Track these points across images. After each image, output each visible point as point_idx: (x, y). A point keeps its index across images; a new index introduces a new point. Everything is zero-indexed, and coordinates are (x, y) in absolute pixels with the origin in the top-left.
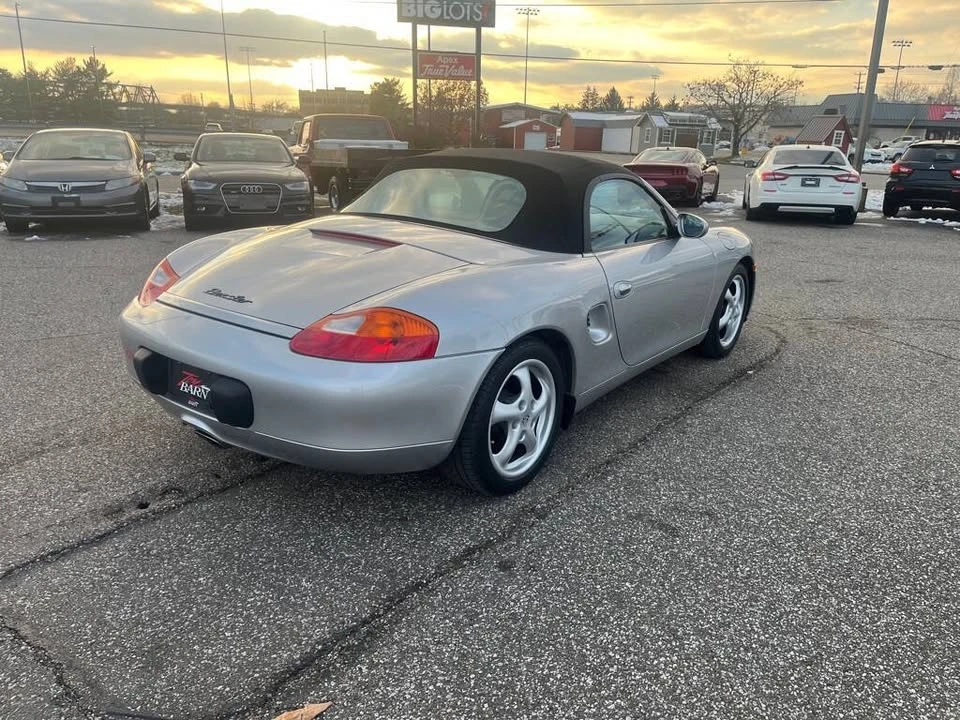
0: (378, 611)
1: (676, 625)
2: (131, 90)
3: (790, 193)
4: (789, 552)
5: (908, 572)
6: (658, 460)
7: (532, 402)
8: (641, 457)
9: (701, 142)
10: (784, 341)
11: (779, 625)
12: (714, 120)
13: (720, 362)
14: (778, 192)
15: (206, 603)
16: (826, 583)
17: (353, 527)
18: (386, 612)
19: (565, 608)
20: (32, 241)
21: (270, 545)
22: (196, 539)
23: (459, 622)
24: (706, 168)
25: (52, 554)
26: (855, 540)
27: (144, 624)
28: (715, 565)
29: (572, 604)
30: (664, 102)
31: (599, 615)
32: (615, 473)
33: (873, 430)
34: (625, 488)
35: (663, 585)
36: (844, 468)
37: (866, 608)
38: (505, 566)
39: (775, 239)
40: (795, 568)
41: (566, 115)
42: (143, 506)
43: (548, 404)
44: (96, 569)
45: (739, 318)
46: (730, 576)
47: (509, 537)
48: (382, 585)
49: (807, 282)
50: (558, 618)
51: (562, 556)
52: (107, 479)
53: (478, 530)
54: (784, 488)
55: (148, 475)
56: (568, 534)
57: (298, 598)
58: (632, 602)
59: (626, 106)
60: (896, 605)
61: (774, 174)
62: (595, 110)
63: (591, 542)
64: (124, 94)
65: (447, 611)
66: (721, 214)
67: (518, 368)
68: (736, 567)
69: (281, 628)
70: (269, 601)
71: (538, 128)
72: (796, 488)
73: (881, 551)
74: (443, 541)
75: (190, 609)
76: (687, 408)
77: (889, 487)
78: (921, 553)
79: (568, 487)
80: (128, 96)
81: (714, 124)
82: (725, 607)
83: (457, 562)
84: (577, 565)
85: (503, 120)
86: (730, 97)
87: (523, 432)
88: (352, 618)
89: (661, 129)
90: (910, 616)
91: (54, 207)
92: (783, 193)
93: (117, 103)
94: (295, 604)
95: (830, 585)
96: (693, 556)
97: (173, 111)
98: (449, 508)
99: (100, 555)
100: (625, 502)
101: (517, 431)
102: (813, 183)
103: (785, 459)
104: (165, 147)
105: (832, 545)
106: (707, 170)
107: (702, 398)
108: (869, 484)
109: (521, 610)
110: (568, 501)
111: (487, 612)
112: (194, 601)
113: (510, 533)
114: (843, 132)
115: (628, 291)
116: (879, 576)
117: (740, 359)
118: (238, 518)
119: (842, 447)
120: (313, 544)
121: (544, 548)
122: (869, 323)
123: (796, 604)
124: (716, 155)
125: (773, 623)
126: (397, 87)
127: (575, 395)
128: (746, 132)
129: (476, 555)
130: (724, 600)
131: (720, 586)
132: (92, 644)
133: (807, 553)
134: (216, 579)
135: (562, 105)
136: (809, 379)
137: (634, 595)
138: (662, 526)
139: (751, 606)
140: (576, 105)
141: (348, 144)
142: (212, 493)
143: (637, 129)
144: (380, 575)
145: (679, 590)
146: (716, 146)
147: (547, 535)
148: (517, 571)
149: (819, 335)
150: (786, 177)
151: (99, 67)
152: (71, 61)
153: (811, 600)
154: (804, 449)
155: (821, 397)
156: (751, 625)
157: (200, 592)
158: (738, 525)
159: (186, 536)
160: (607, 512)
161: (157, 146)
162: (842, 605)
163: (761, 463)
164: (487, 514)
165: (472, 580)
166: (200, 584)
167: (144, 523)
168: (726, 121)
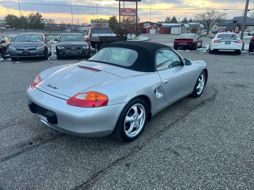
0: (89, 179)
1: (175, 186)
2: (48, 21)
3: (222, 46)
4: (212, 162)
5: (247, 169)
6: (176, 131)
7: (138, 116)
8: (171, 130)
9: (198, 31)
10: (217, 92)
11: (207, 187)
12: (202, 25)
13: (197, 99)
14: (218, 46)
15: (42, 176)
16: (222, 173)
17: (86, 152)
18: (91, 180)
19: (143, 180)
20: (17, 63)
21: (62, 157)
22: (43, 154)
23: (112, 184)
24: (198, 39)
25: (5, 158)
26: (232, 158)
27: (25, 181)
28: (189, 166)
29: (145, 178)
30: (188, 20)
31: (153, 182)
32: (163, 135)
33: (241, 121)
34: (165, 140)
35: (173, 173)
36: (231, 134)
37: (233, 181)
38: (128, 165)
39: (217, 59)
40: (213, 167)
41: (161, 24)
42: (31, 144)
43: (143, 116)
44: (15, 163)
45: (203, 86)
46: (194, 170)
47: (130, 156)
48: (92, 171)
49: (225, 73)
50: (141, 183)
51: (144, 162)
52: (23, 135)
53: (121, 153)
54: (212, 140)
55: (34, 134)
56: (147, 155)
57: (67, 174)
58: (163, 178)
59: (178, 21)
60: (243, 180)
61: (217, 41)
62: (169, 23)
63: (154, 158)
64: (46, 22)
65: (109, 180)
66: (202, 52)
67: (134, 106)
68: (196, 167)
69: (61, 184)
70: (60, 175)
71: (153, 28)
72: (216, 140)
73: (240, 162)
74: (111, 157)
75: (38, 177)
76: (186, 114)
77: (244, 140)
78: (252, 163)
79: (149, 139)
80: (47, 22)
81: (202, 26)
82: (191, 180)
83: (114, 164)
84: (148, 165)
85: (144, 26)
86: (206, 18)
87: (135, 124)
88: (81, 182)
89: (187, 27)
90: (247, 184)
91: (23, 54)
92: (220, 46)
93: (44, 24)
94: (66, 177)
95: (223, 174)
96: (183, 163)
97: (59, 26)
98: (114, 146)
99: (17, 159)
100: (165, 144)
101: (133, 124)
102: (229, 43)
103: (213, 130)
104: (55, 36)
105: (225, 160)
106: (199, 39)
107: (191, 110)
108: (238, 139)
109: (130, 180)
110: (148, 144)
111: (120, 180)
112: (39, 175)
113: (130, 154)
114: (238, 27)
115: (168, 82)
116: (238, 170)
117: (203, 98)
118: (55, 148)
119: (231, 127)
120: (74, 157)
121: (139, 159)
122: (242, 86)
123: (212, 180)
124: (202, 34)
125: (205, 187)
126: (116, 18)
127: (152, 112)
128: (211, 28)
129: (120, 161)
130: (191, 178)
131: (190, 173)
132: (10, 187)
133: (217, 162)
134: (46, 168)
135: (160, 21)
136: (223, 104)
137: (164, 176)
138: (175, 153)
139: (199, 180)
140: (164, 21)
141: (100, 35)
142: (50, 140)
143: (180, 28)
144: (91, 168)
145: (177, 174)
146: (203, 31)
147: (141, 155)
148: (131, 167)
149: (227, 90)
150: (221, 41)
151: (40, 15)
152: (33, 13)
153: (217, 178)
154: (220, 127)
155: (226, 110)
156: (198, 187)
157: (41, 172)
158: (197, 152)
159: (40, 154)
160: (159, 148)
161: (53, 36)
162: (227, 180)
163: (206, 132)
164: (124, 148)
165: (117, 169)
166: (41, 169)
167: (30, 149)
168: (205, 25)
